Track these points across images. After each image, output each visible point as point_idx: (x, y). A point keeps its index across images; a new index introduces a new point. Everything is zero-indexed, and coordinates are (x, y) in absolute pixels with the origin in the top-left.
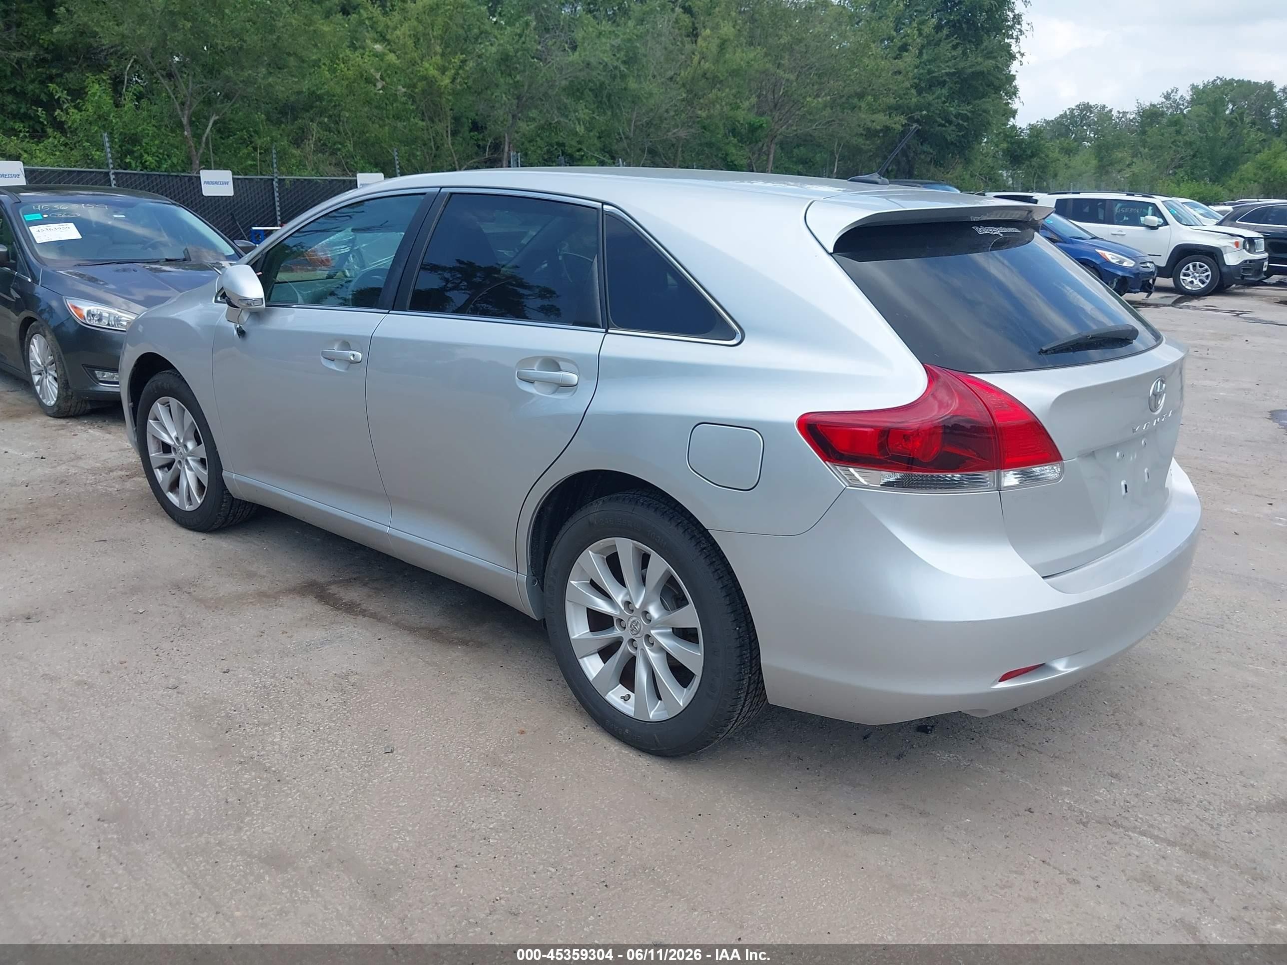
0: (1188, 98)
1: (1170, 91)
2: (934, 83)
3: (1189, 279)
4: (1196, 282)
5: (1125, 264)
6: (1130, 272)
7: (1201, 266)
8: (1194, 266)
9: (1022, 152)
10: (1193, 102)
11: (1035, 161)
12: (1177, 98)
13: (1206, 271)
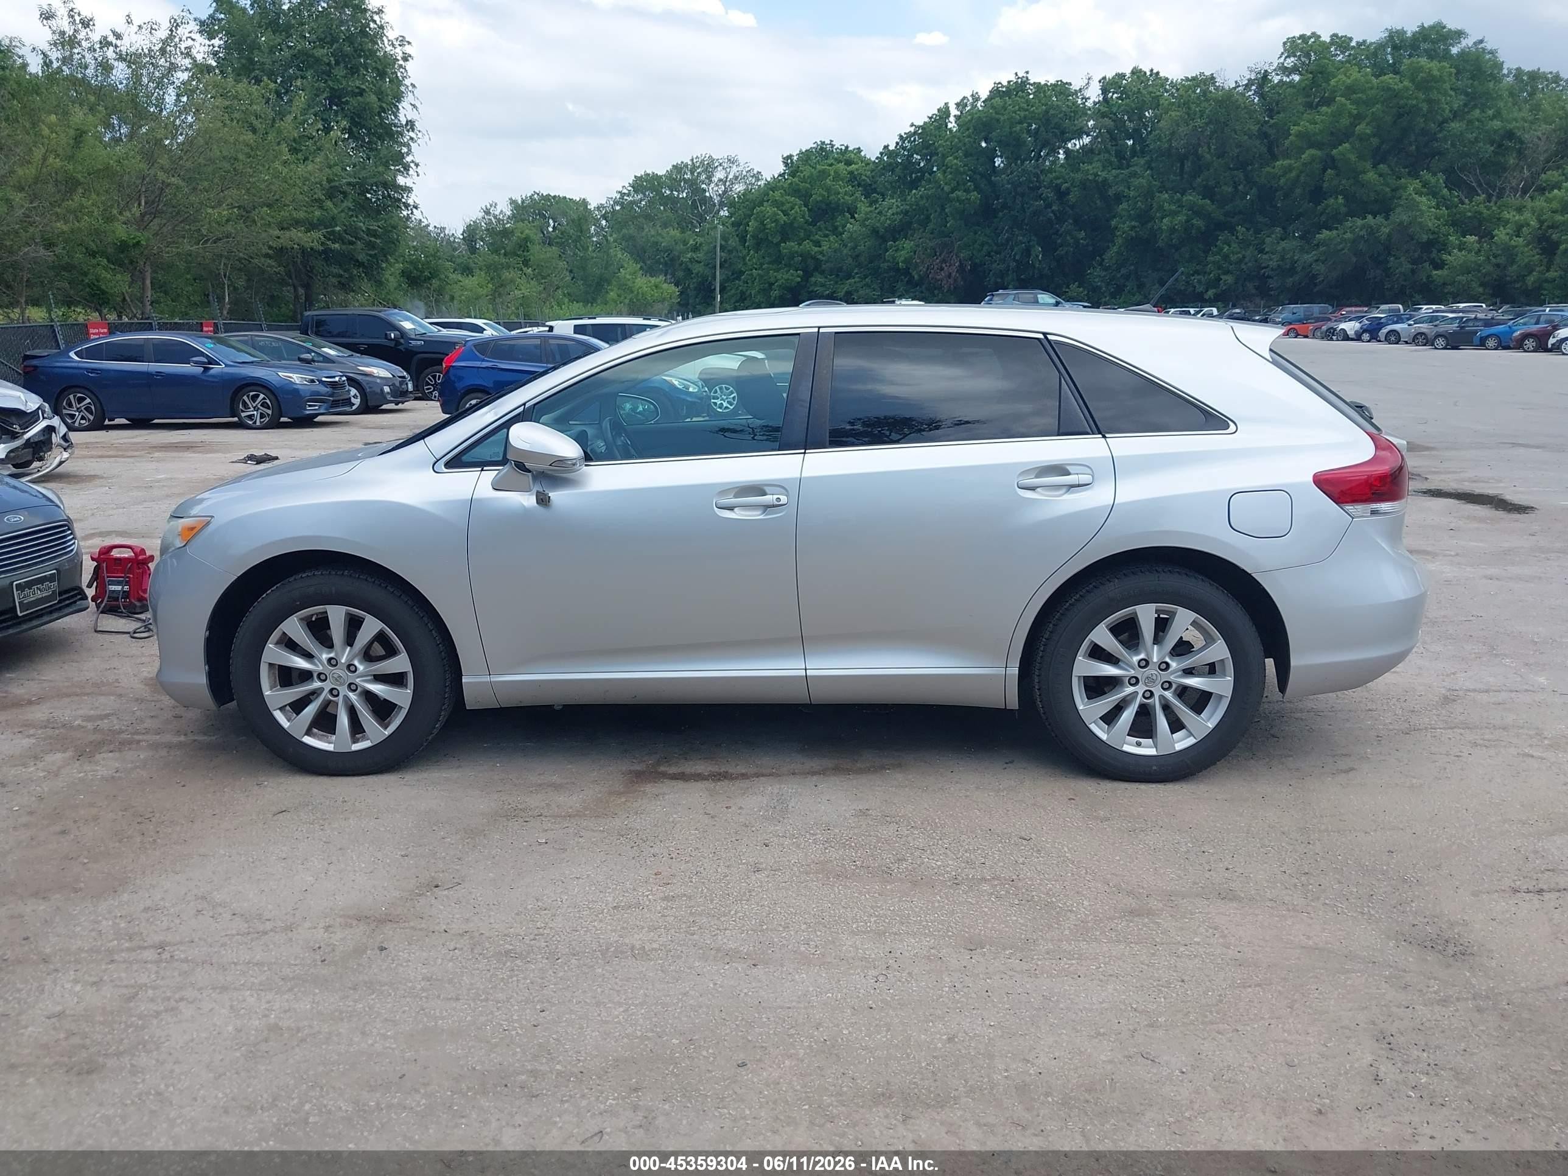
0: (509, 213)
1: (489, 207)
2: (333, 192)
3: (719, 402)
4: (725, 404)
5: (691, 390)
6: (696, 397)
7: (727, 389)
8: (721, 389)
9: (419, 273)
10: (513, 217)
11: (435, 283)
12: (497, 213)
13: (732, 393)
